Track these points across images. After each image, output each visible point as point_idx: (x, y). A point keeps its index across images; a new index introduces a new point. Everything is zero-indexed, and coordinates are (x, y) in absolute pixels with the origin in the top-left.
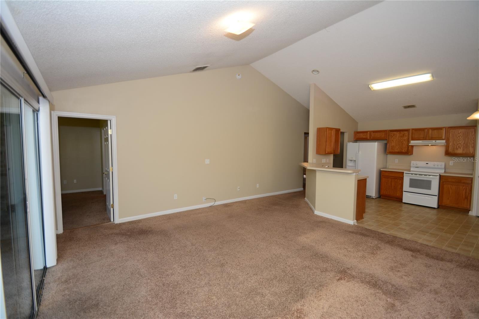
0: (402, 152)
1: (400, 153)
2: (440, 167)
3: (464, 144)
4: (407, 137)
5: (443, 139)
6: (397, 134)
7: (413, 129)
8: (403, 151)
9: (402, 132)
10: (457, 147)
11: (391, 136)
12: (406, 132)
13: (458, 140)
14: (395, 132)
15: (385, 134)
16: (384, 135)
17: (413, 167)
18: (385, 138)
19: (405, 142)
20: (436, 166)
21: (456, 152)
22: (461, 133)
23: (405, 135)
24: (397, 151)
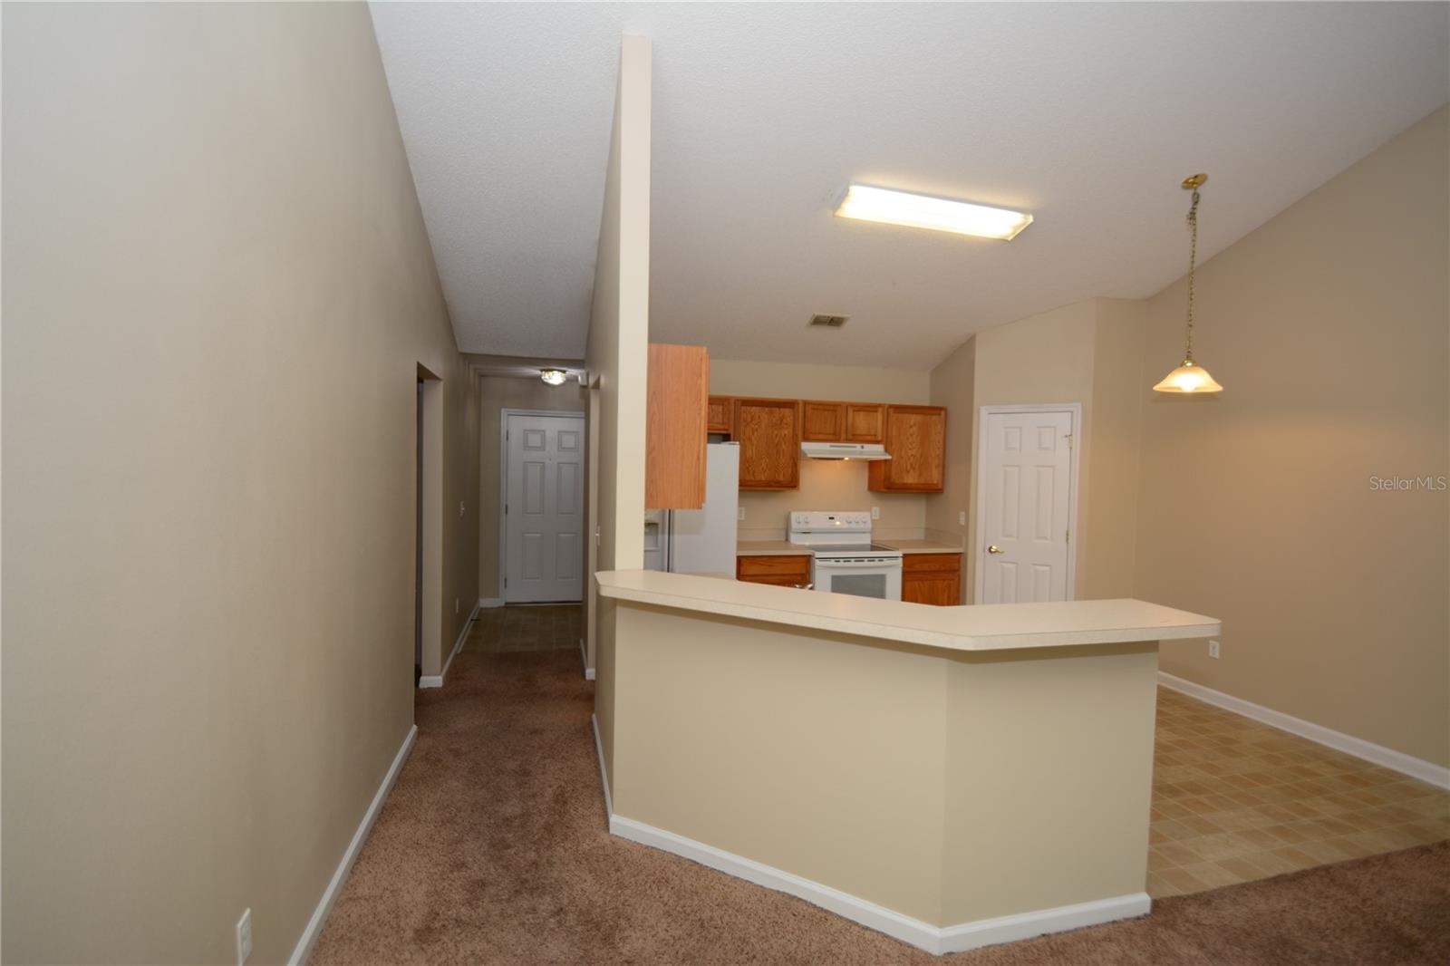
0: (778, 482)
1: (771, 486)
2: (861, 526)
3: (921, 456)
4: (791, 430)
5: (877, 442)
6: (763, 414)
7: (806, 403)
8: (781, 478)
9: (776, 410)
10: (909, 467)
11: (745, 421)
12: (787, 412)
13: (910, 446)
14: (756, 406)
15: (723, 413)
16: (720, 416)
17: (797, 533)
18: (726, 427)
19: (784, 447)
20: (853, 526)
21: (905, 482)
22: (915, 424)
23: (784, 421)
24: (763, 478)
